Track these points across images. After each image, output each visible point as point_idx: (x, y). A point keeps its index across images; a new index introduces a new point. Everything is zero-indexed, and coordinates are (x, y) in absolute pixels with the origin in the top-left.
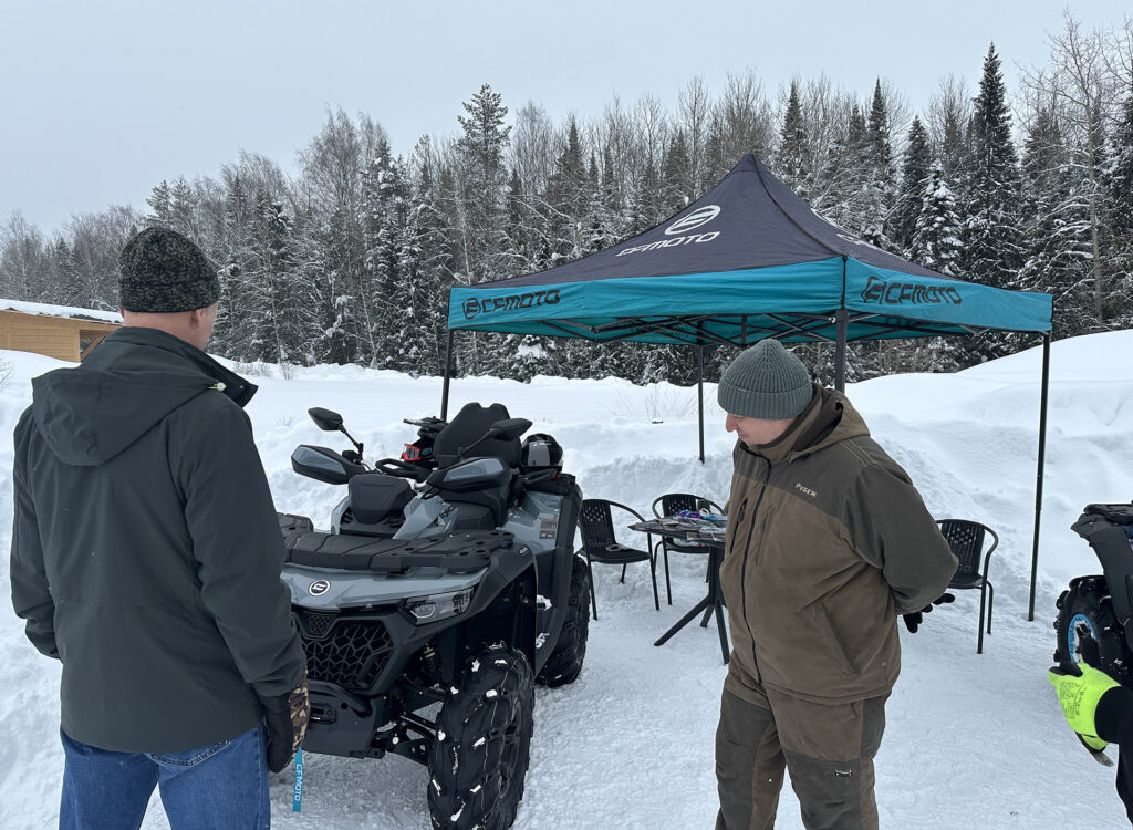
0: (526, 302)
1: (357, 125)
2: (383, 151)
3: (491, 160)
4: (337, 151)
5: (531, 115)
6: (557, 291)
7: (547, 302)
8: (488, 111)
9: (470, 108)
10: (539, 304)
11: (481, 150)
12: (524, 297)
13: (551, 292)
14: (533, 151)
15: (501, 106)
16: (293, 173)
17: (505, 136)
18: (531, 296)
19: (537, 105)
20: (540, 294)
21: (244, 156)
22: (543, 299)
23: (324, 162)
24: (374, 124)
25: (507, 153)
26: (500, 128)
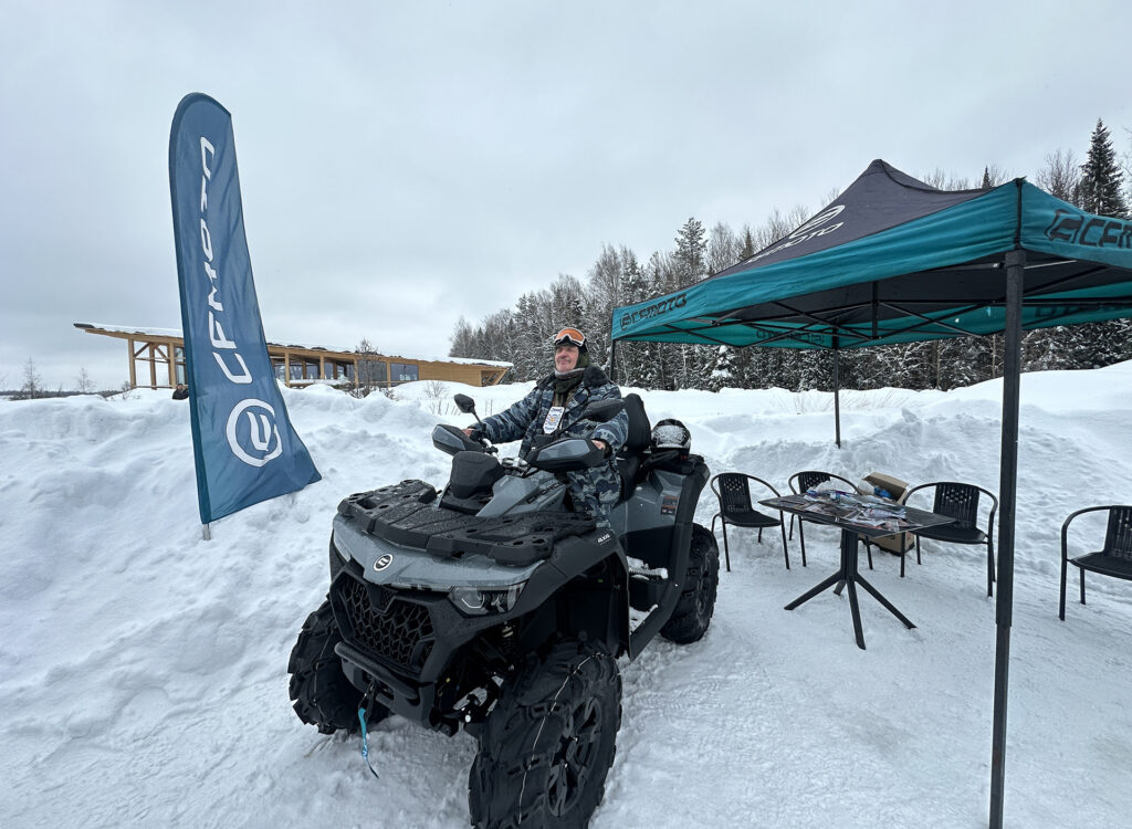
0: (661, 309)
1: (618, 251)
2: (633, 265)
3: (695, 261)
4: (608, 268)
5: (720, 230)
6: (684, 295)
7: (677, 306)
8: (693, 232)
9: (682, 233)
10: (671, 309)
11: (689, 256)
12: (660, 305)
13: (679, 297)
14: (723, 250)
15: (702, 228)
16: (585, 282)
17: (704, 246)
18: (665, 303)
19: (723, 225)
20: (671, 300)
21: (561, 277)
22: (673, 304)
23: (600, 274)
24: (628, 250)
25: (705, 256)
26: (700, 242)
